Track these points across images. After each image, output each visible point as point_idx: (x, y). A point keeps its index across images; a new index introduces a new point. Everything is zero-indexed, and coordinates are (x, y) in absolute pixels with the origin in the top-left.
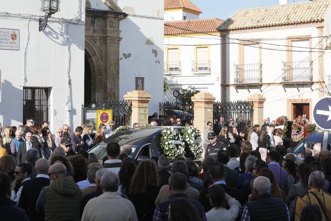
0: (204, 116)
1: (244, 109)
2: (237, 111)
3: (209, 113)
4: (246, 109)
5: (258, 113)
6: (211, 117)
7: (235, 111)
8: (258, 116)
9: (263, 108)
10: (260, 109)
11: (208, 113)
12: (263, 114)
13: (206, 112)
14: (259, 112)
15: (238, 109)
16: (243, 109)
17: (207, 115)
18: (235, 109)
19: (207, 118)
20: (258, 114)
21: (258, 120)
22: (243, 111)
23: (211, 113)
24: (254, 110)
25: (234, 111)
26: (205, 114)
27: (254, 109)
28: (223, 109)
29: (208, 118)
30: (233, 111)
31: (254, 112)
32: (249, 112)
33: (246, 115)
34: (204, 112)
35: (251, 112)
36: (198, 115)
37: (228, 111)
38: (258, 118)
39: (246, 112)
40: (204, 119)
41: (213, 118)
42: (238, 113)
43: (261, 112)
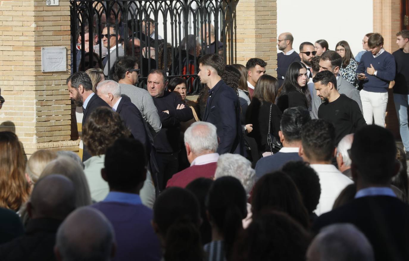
0: (33, 25)
2: (168, 2)
3: (55, 13)
5: (256, 11)
6: (62, 28)
7: (163, 4)
8: (257, 24)
11: (50, 14)
13: (41, 9)
14: (260, 9)
17: (46, 19)
19: (44, 33)
20: (253, 13)
21: (254, 40)
22: (194, 5)
23: (63, 13)
25: (158, 4)
26: (38, 18)
29: (51, 33)
30: (153, 3)
31: (239, 7)
32: (220, 7)
33: (207, 19)
34: (33, 8)
35: (228, 6)
36: (7, 21)
37: (133, 4)
38: (256, 31)
39: (207, 7)
40: (35, 38)
41: (69, 33)
42: (173, 10)
43: (266, 9)
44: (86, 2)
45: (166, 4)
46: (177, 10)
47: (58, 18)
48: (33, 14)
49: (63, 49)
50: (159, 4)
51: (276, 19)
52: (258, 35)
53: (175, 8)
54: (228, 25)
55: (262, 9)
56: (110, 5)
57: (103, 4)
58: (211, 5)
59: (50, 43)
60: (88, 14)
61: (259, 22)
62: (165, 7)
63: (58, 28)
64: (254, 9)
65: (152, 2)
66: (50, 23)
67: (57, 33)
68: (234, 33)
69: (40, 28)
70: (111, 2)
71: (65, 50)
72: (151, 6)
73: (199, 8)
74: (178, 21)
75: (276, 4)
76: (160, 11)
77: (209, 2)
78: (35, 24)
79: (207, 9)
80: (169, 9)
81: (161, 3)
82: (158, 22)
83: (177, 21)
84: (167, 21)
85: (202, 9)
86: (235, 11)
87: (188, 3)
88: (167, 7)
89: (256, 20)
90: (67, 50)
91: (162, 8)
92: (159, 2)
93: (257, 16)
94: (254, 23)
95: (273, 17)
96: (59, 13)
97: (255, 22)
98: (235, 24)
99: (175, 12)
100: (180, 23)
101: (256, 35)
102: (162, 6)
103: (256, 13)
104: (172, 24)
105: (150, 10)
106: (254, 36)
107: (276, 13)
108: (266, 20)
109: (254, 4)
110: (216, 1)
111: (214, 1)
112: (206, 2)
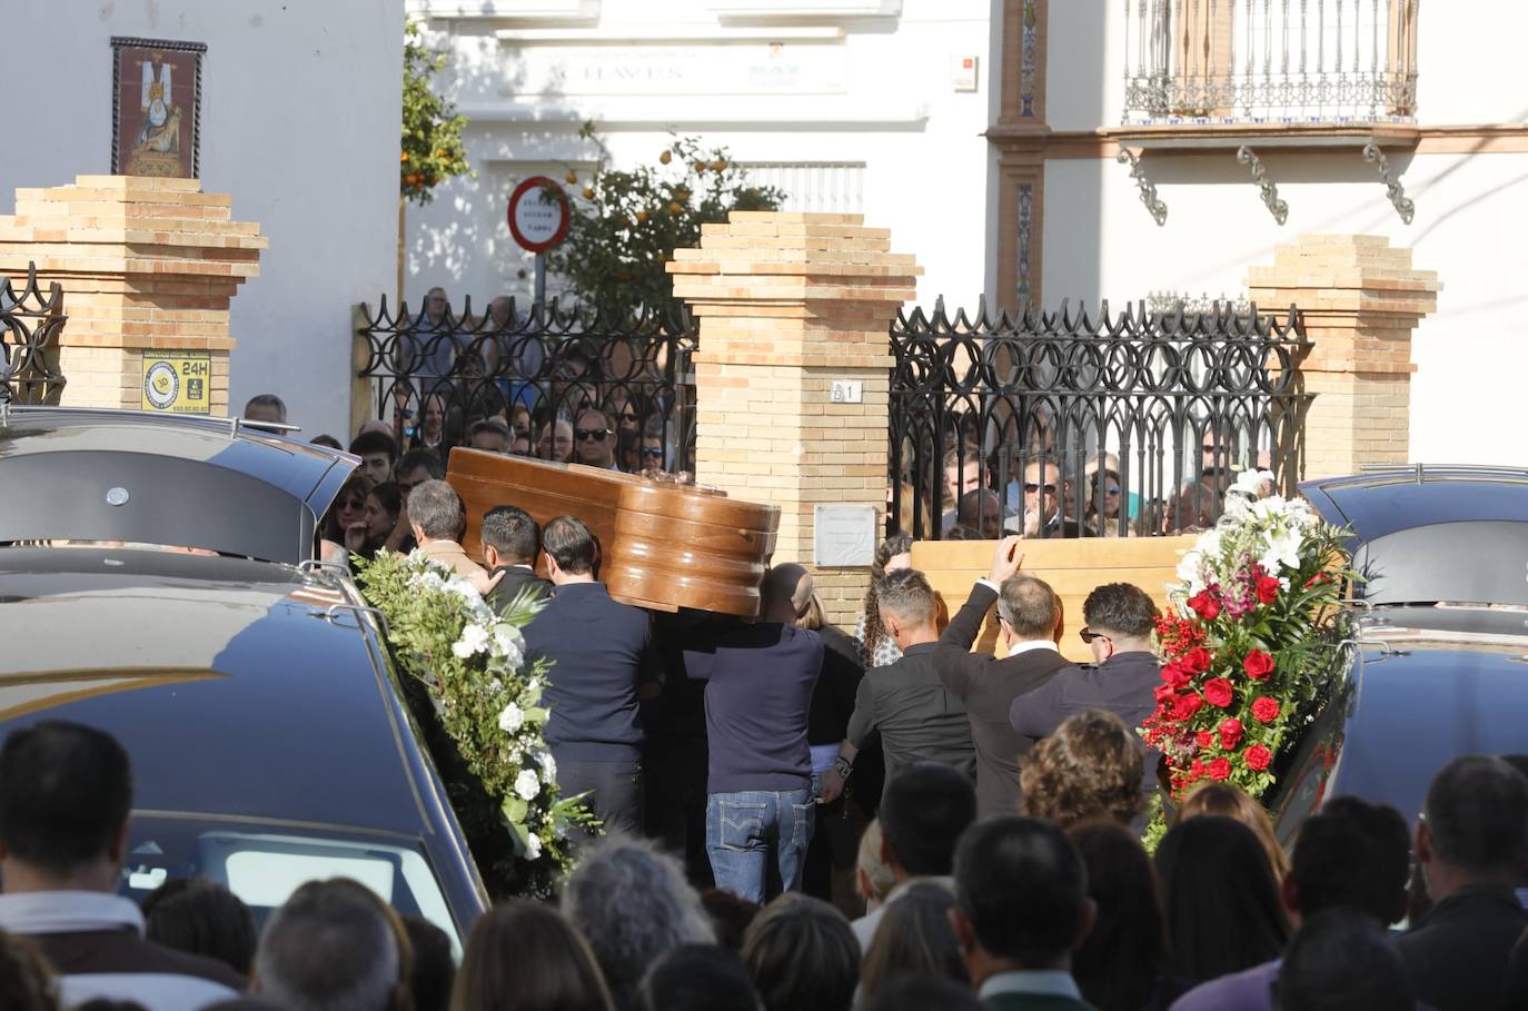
0: (798, 450)
1: (1209, 385)
2: (1134, 401)
3: (851, 421)
4: (1228, 385)
5: (1356, 428)
6: (868, 459)
7: (1122, 403)
9: (1406, 376)
10: (1372, 385)
11: (838, 422)
12: (1405, 441)
13: (818, 408)
14: (1365, 423)
15: (1151, 388)
16: (1200, 383)
17: (828, 434)
18: (1113, 386)
19: (822, 470)
20: (1349, 433)
22: (1201, 410)
23: (872, 421)
24: (1312, 397)
25: (1109, 403)
26: (810, 433)
27: (1308, 389)
28: (992, 383)
29: (839, 471)
31: (1313, 416)
32: (1265, 416)
34: (798, 408)
35: (1284, 413)
36: (735, 438)
37: (1045, 404)
39: (1230, 414)
40: (801, 481)
41: (885, 470)
42: (1145, 420)
43: (1381, 424)
44: (927, 395)
45: (1129, 405)
46: (1155, 421)
47: (859, 434)
48: (798, 421)
49: (867, 510)
50: (1112, 402)
51: (1407, 451)
53: (1151, 415)
54: (1284, 461)
55: (1372, 423)
56: (988, 405)
57: (969, 400)
58: (1241, 411)
59: (837, 495)
60: (932, 426)
62: (1127, 413)
63: (858, 459)
64: (1350, 423)
65: (1092, 399)
66: (839, 446)
67: (856, 470)
69: (813, 458)
70: (990, 399)
71: (873, 513)
73: (1212, 418)
74: (1156, 448)
75: (1408, 412)
76: (1112, 425)
77: (1237, 401)
78: (802, 445)
79: (1230, 420)
80: (1134, 417)
81: (1115, 402)
83: (1154, 447)
84: (1128, 446)
85: (1218, 420)
86: (1304, 427)
87: (1185, 403)
88: (1130, 412)
90: (878, 513)
91: (1117, 416)
92: (1111, 400)
94: (1350, 459)
95: (1398, 446)
96: (861, 422)
97: (1354, 456)
99: (1150, 424)
100: (1161, 454)
102: (1118, 410)
103: (1355, 433)
104: (1141, 455)
105: (1086, 418)
107: (1408, 435)
108: (1380, 451)
109: (1350, 412)
110: (1255, 399)
111: (1249, 402)
112: (1229, 402)
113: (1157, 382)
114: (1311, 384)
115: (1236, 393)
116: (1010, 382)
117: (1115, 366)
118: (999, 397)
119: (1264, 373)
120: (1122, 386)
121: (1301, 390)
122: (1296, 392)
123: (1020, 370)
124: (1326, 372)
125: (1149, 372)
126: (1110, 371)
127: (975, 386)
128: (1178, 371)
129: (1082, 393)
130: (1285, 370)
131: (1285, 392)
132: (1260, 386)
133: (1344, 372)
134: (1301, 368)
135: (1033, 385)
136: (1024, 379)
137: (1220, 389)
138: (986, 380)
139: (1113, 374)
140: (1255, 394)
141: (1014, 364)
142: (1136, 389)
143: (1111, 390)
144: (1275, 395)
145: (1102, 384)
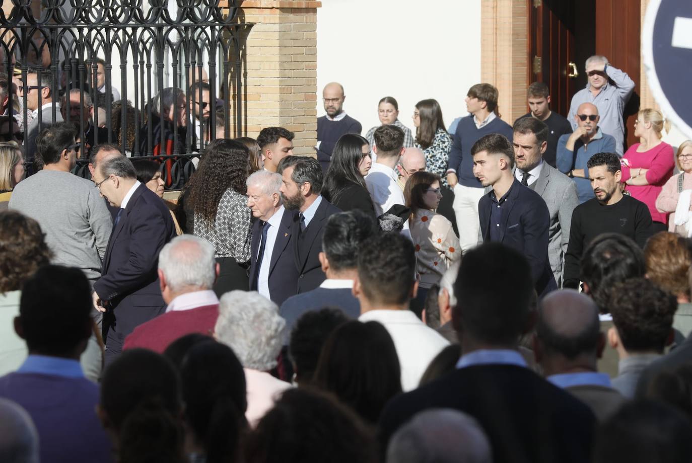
1: (181, 17)
2: (129, 30)
4: (193, 18)
5: (281, 47)
7: (120, 33)
8: (283, 69)
9: (314, 10)
10: (291, 16)
12: (314, 54)
14: (287, 43)
15: (142, 22)
16: (173, 16)
18: (115, 20)
20: (276, 50)
21: (277, 97)
22: (173, 36)
24: (251, 26)
25: (112, 33)
27: (248, 19)
28: (31, 20)
30: (103, 31)
31: (252, 39)
32: (220, 39)
33: (196, 59)
35: (232, 37)
37: (67, 33)
38: (281, 81)
39: (195, 39)
42: (138, 44)
43: (298, 43)
45: (125, 33)
46: (144, 44)
50: (114, 33)
51: (316, 61)
52: (284, 88)
53: (141, 40)
54: (232, 70)
55: (292, 43)
56: (28, 35)
57: (14, 32)
58: (204, 36)
61: (286, 66)
62: (124, 39)
64: (277, 43)
65: (101, 29)
68: (243, 83)
70: (29, 30)
72: (99, 36)
73: (183, 41)
74: (146, 63)
75: (315, 34)
76: (115, 46)
77: (199, 30)
79: (196, 42)
80: (130, 41)
81: (116, 32)
82: (112, 64)
83: (144, 62)
84: (126, 62)
85: (188, 43)
86: (245, 47)
87: (164, 32)
88: (127, 38)
89: (282, 63)
91: (117, 41)
92: (114, 30)
93: (282, 55)
94: (278, 67)
95: (310, 58)
97: (280, 65)
98: (245, 69)
99: (141, 46)
100: (149, 66)
101: (280, 88)
102: (118, 37)
103: (280, 50)
104: (135, 67)
105: (97, 43)
106: (278, 91)
107: (316, 50)
108: (298, 62)
109: (277, 35)
110: (213, 29)
111: (208, 30)
112: (195, 30)
113: (145, 16)
114: (249, 16)
115: (199, 24)
116: (42, 19)
117: (115, 6)
118: (36, 29)
119: (218, 9)
120: (121, 19)
121: (243, 21)
122: (239, 22)
123: (50, 10)
124: (260, 8)
125: (140, 11)
126: (113, 10)
127: (18, 23)
128: (159, 9)
129: (94, 26)
130: (232, 8)
131: (232, 23)
132: (215, 19)
133: (273, 8)
134: (242, 6)
135: (59, 21)
136: (53, 17)
137: (187, 21)
138: (26, 18)
139: (114, 11)
140: (214, 24)
141: (45, 6)
142: (131, 22)
143: (114, 23)
144: (226, 25)
145: (107, 19)
